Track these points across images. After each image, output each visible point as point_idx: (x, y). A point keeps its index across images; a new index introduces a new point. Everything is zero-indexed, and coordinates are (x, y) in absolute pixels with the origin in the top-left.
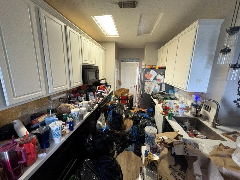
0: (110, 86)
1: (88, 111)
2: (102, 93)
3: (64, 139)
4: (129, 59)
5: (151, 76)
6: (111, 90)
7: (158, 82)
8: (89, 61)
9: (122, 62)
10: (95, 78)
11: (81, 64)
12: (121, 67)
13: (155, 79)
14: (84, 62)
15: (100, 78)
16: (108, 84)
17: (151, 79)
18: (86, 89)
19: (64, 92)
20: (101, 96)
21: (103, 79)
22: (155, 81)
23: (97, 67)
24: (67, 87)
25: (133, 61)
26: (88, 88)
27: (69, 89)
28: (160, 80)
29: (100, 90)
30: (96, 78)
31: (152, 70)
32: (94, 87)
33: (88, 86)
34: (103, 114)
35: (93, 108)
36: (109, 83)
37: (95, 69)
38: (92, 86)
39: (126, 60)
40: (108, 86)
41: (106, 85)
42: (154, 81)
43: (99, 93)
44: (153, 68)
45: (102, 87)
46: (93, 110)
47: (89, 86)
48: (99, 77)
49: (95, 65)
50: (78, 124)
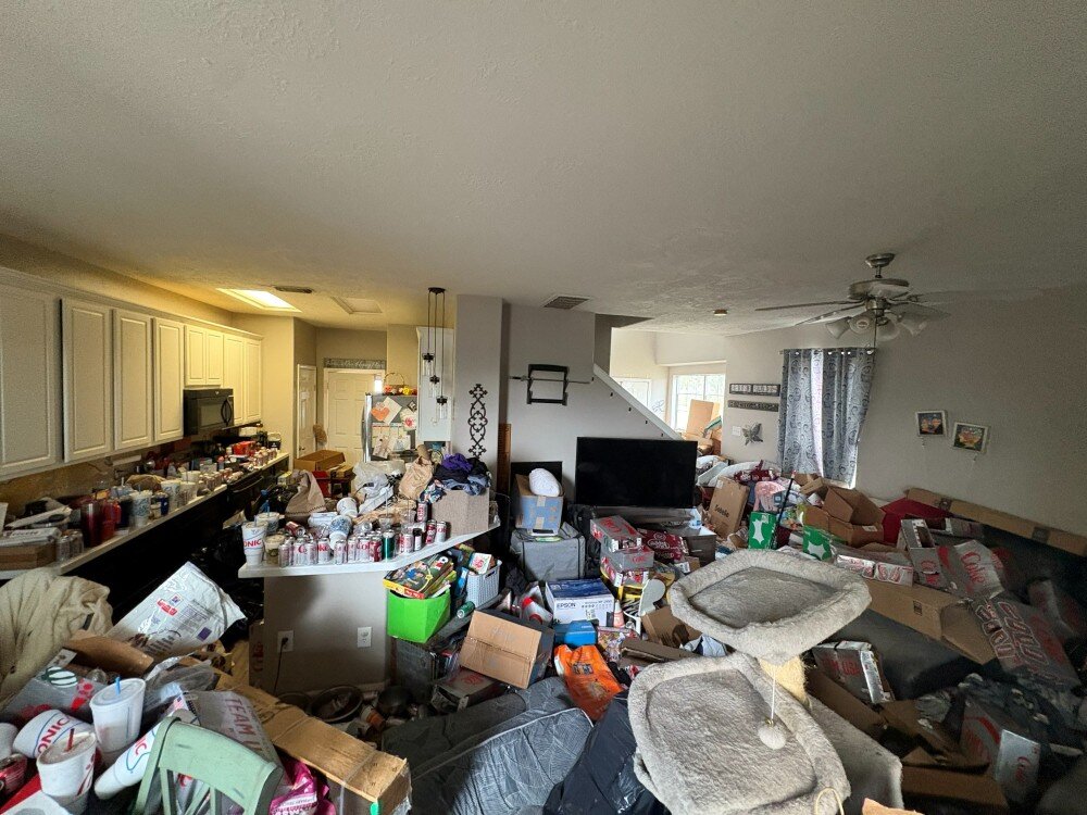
0: (278, 445)
1: (199, 494)
2: (243, 461)
3: (151, 524)
4: (352, 361)
5: (387, 412)
6: (280, 456)
7: (406, 426)
8: (201, 379)
9: (326, 370)
10: (220, 420)
11: (182, 388)
12: (325, 385)
13: (397, 419)
14: (190, 382)
15: (237, 422)
16: (271, 439)
17: (389, 419)
18: (190, 450)
19: (137, 452)
20: (236, 467)
21: (253, 425)
22: (399, 425)
23: (230, 391)
24: (146, 441)
25: (365, 368)
26: (194, 448)
27: (150, 445)
28: (409, 422)
29: (238, 453)
30: (225, 421)
31: (388, 398)
32: (217, 447)
33: (194, 443)
34: (242, 513)
35: (212, 490)
36: (274, 435)
37: (222, 399)
38: (209, 443)
39: (341, 364)
40: (269, 445)
41: (263, 440)
42: (394, 424)
43: (234, 460)
44: (391, 394)
45: (244, 448)
46: (210, 495)
47: (201, 444)
48: (235, 417)
49: (222, 387)
50: (175, 511)
